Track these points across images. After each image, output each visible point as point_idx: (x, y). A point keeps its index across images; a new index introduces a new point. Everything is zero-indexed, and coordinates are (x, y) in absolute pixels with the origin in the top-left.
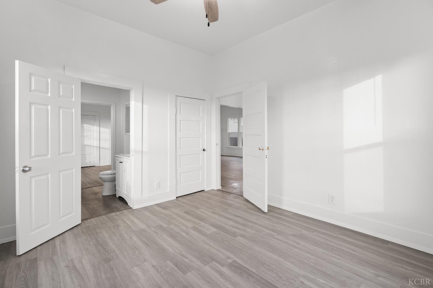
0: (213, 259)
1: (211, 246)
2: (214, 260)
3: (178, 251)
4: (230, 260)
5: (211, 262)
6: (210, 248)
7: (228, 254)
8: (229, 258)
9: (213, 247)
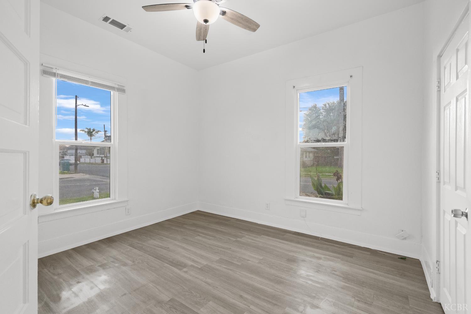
0: (201, 269)
1: (204, 282)
2: (199, 269)
3: (237, 273)
4: (185, 270)
5: (202, 267)
6: (204, 279)
7: (186, 276)
8: (186, 272)
9: (202, 281)
